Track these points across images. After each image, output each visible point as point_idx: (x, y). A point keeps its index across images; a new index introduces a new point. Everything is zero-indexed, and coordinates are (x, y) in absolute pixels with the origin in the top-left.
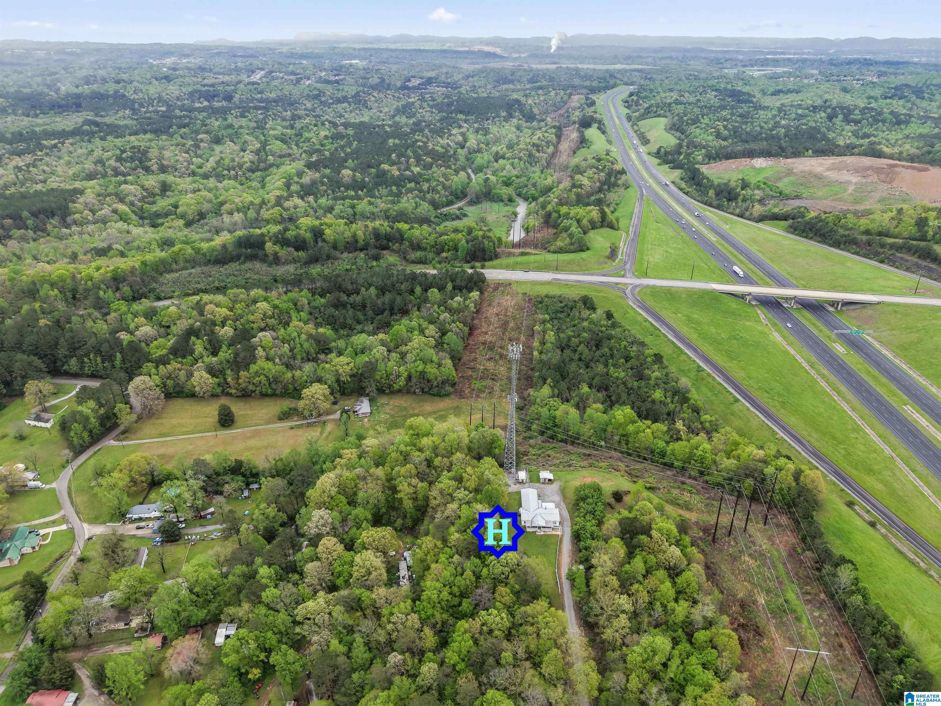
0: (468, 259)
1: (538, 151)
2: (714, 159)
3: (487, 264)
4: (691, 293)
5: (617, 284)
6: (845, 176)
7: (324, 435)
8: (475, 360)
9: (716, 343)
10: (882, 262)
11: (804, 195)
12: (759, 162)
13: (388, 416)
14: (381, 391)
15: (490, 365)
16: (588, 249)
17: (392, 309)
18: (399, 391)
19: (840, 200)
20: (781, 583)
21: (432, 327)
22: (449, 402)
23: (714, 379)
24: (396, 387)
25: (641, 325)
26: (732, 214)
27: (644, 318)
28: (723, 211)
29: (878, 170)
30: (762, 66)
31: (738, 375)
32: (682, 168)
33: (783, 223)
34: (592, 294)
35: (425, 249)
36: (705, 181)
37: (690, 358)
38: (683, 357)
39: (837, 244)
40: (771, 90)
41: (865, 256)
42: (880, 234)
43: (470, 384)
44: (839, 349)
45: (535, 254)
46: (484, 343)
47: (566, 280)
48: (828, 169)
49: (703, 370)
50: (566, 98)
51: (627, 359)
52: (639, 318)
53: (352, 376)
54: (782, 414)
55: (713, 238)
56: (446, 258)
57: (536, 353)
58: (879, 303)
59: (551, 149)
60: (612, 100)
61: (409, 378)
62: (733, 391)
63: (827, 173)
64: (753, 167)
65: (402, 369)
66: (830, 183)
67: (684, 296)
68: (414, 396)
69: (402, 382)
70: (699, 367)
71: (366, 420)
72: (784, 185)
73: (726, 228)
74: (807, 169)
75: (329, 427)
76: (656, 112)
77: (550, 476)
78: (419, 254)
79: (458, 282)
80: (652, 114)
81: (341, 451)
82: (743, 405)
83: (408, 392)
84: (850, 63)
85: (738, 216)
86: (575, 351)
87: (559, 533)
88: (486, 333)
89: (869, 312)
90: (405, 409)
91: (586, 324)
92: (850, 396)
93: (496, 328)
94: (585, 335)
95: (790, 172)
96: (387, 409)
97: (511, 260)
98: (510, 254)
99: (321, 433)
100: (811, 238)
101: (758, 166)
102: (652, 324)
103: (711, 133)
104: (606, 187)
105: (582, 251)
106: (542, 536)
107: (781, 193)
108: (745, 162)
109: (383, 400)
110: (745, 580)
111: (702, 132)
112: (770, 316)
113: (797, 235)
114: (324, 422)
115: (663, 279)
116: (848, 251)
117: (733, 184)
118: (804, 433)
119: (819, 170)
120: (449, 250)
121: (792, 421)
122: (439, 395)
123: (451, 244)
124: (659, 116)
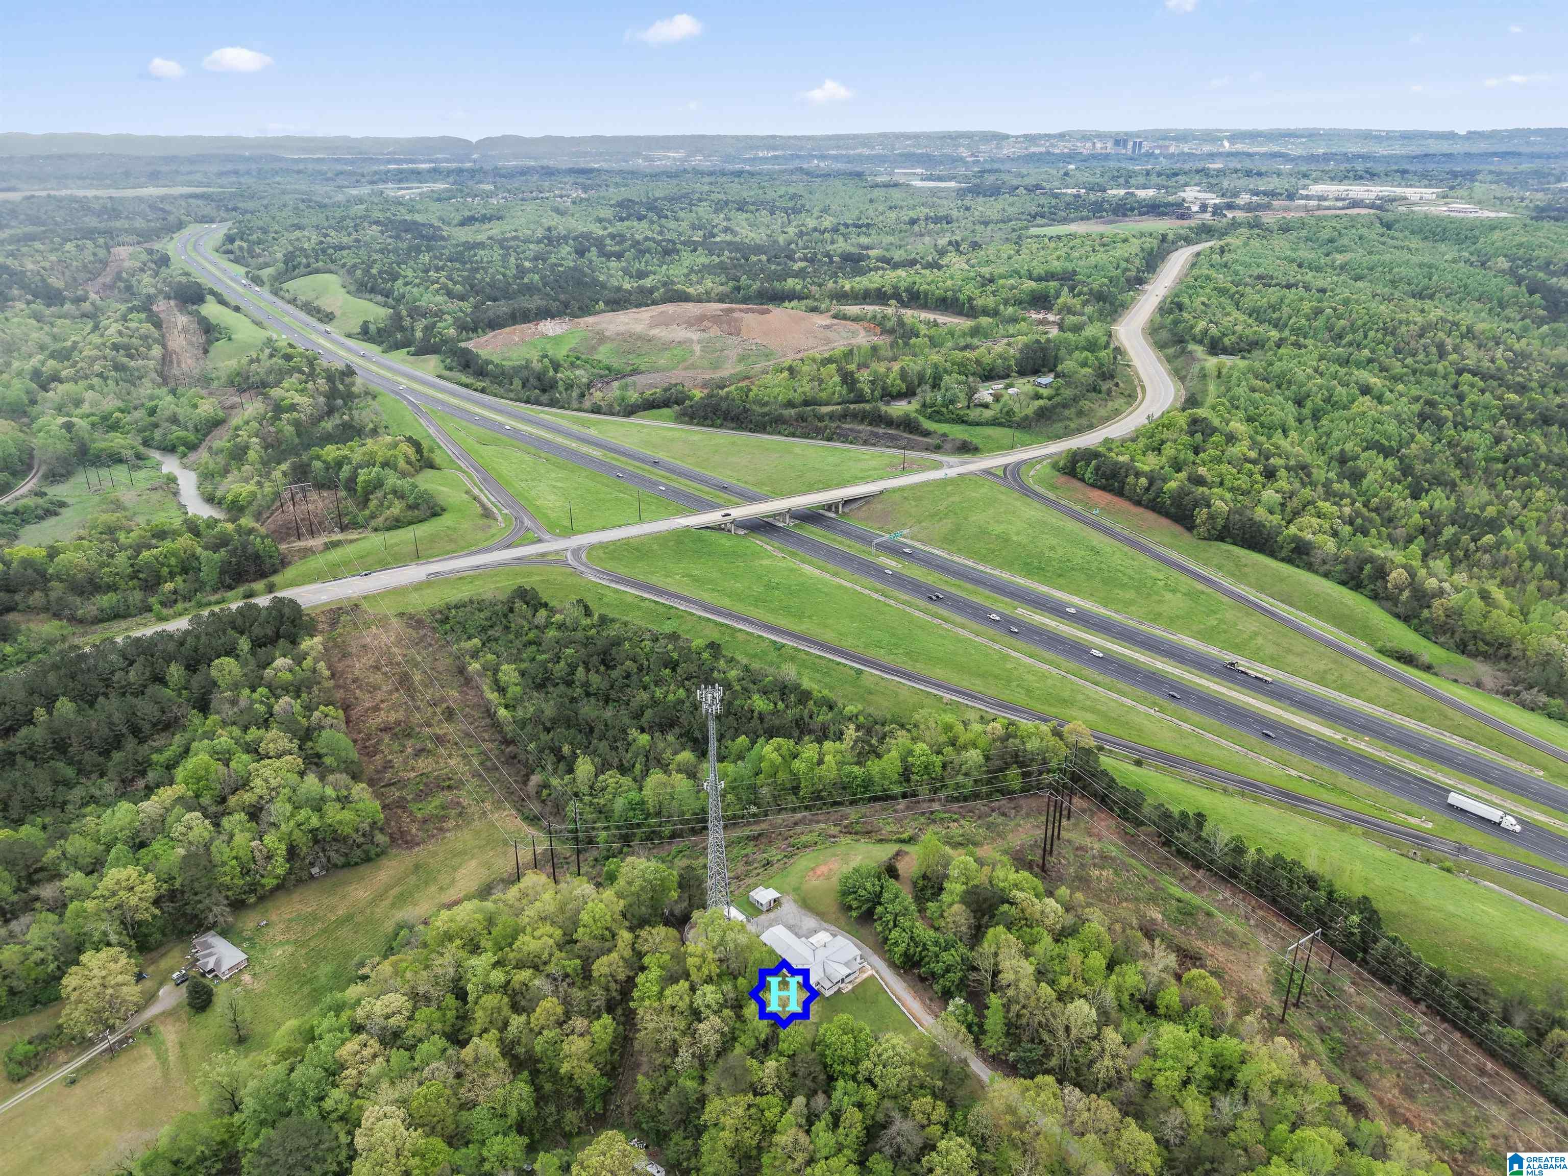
0: (228, 581)
1: (131, 357)
2: (474, 330)
3: (276, 579)
4: (661, 539)
5: (544, 555)
6: (680, 333)
7: (172, 1057)
8: (388, 765)
9: (758, 601)
10: (829, 439)
11: (642, 368)
12: (550, 327)
13: (289, 949)
14: (238, 905)
15: (424, 764)
16: (444, 510)
17: (136, 731)
18: (282, 887)
19: (693, 366)
20: (1152, 882)
21: (274, 733)
22: (394, 863)
23: (807, 653)
24: (270, 882)
25: (639, 608)
26: (580, 410)
27: (636, 597)
28: (563, 408)
29: (716, 319)
30: (400, 181)
31: (829, 636)
32: (434, 352)
33: (665, 411)
34: (526, 582)
35: (112, 588)
36: (490, 367)
37: (748, 633)
38: (740, 637)
39: (761, 427)
40: (458, 218)
41: (806, 436)
42: (806, 403)
43: (411, 813)
44: (890, 563)
45: (351, 541)
46: (386, 729)
47: (453, 572)
48: (651, 327)
49: (783, 646)
50: (102, 253)
51: (674, 666)
52: (630, 600)
53: (156, 902)
54: (920, 668)
55: (596, 453)
56: (175, 592)
57: (502, 712)
58: (881, 492)
59: (157, 351)
60: (195, 248)
61: (292, 853)
62: (843, 661)
63: (655, 332)
64: (544, 336)
65: (270, 839)
66: (667, 346)
67: (655, 547)
68: (314, 885)
69: (280, 866)
70: (775, 642)
71: (246, 978)
72: (603, 354)
73: (593, 432)
74: (622, 328)
75: (170, 1034)
76: (308, 265)
77: (772, 894)
78: (106, 600)
79: (257, 631)
80: (302, 270)
81: (337, 1054)
82: (871, 674)
83: (300, 882)
84: (524, 172)
85: (593, 412)
86: (569, 684)
87: (870, 972)
88: (376, 709)
89: (878, 506)
90: (314, 917)
91: (552, 633)
92: (958, 619)
93: (390, 693)
94: (569, 651)
95: (602, 339)
96: (276, 932)
97: (318, 562)
98: (306, 553)
99: (162, 1058)
100: (720, 426)
101: (551, 333)
102: (656, 602)
103: (437, 291)
104: (339, 402)
105: (435, 515)
106: (853, 990)
107: (609, 369)
108: (528, 329)
109: (249, 922)
110: (1120, 902)
111: (422, 289)
112: (776, 544)
113: (698, 424)
114: (147, 1030)
115: (603, 529)
116: (780, 433)
117: (536, 366)
118: (965, 684)
119: (639, 328)
120: (172, 575)
121: (939, 673)
122: (368, 859)
123: (173, 561)
124: (317, 271)
